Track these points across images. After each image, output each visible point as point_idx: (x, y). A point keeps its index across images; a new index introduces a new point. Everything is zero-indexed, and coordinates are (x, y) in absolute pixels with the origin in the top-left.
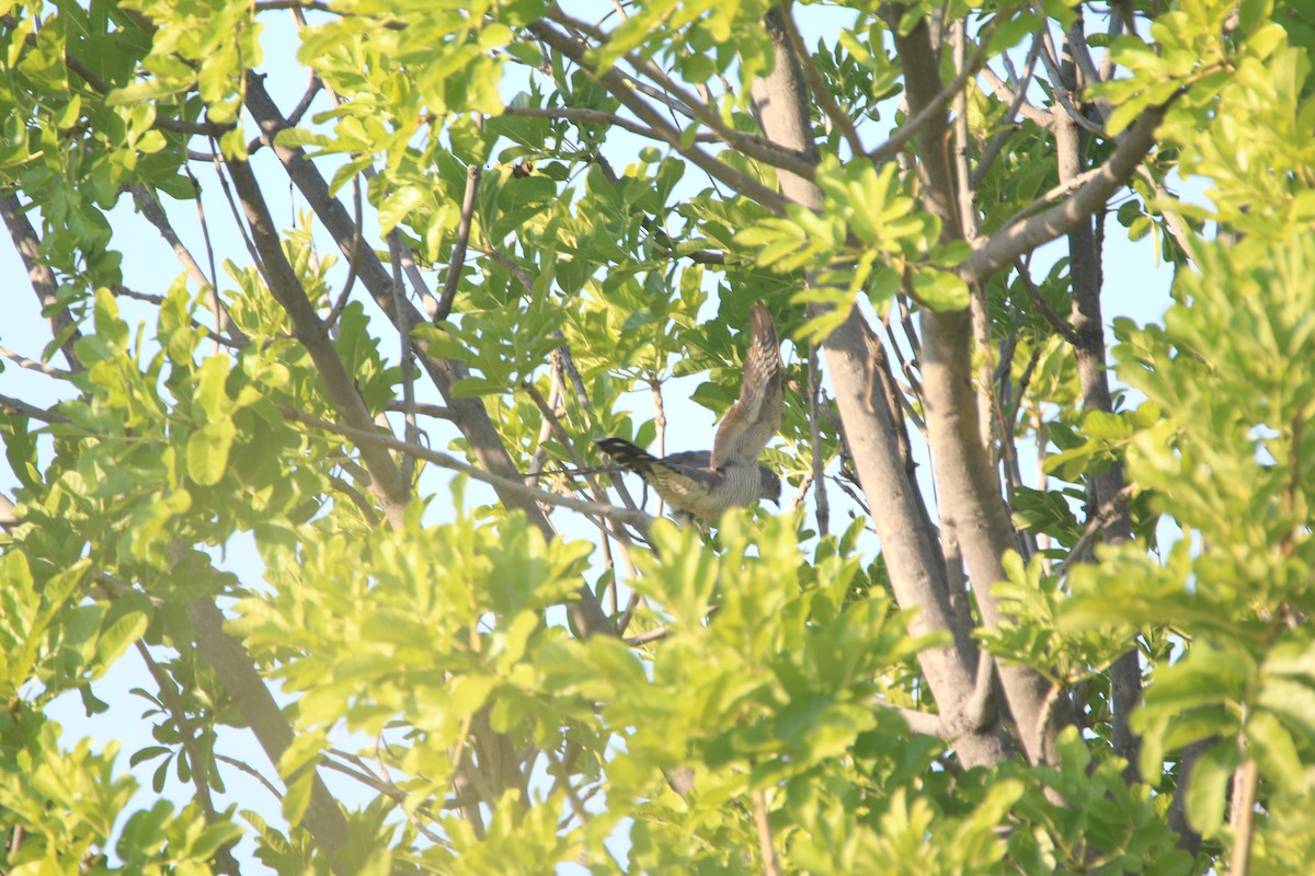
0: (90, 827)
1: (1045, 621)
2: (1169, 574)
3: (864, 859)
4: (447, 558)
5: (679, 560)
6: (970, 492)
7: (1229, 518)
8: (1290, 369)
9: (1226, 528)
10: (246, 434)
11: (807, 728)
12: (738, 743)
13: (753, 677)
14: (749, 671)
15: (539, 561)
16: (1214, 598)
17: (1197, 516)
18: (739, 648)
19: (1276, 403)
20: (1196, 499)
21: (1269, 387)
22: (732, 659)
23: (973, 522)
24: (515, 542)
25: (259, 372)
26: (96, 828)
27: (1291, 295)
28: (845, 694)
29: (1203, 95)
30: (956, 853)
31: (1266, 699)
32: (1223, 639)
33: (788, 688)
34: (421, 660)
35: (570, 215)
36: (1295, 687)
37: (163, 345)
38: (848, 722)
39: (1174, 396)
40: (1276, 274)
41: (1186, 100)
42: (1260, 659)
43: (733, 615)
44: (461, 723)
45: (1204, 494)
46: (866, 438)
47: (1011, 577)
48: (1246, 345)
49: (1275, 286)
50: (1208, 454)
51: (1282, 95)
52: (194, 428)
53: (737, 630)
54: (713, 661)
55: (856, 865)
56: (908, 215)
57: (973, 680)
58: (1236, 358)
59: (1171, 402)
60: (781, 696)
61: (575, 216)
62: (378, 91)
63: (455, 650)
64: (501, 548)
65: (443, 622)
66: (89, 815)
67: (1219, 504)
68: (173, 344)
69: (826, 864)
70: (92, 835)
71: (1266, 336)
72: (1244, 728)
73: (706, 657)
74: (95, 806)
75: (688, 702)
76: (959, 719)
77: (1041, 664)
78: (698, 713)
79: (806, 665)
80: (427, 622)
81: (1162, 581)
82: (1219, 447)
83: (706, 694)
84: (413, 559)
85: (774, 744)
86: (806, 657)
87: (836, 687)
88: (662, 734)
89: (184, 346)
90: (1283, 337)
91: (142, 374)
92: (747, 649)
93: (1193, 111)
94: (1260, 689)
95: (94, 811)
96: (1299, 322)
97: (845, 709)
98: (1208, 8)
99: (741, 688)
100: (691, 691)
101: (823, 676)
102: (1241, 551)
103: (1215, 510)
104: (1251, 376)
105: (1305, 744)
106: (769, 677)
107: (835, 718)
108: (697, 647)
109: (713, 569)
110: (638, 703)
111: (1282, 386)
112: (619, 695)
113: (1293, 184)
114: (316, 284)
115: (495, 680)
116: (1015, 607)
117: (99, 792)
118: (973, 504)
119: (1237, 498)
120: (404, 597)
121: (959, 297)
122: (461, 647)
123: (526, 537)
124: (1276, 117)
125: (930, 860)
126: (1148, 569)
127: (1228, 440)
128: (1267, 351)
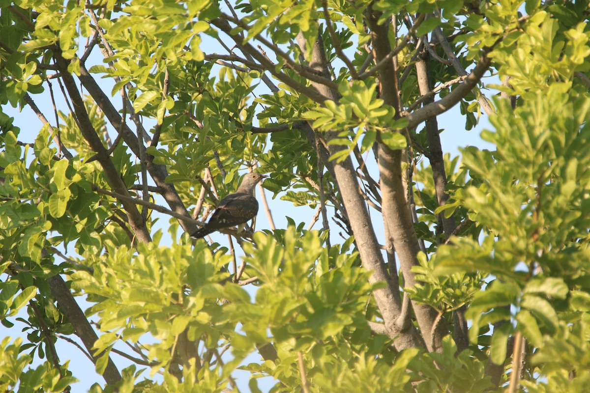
0: (8, 377)
1: (436, 284)
2: (483, 249)
3: (346, 382)
4: (168, 263)
5: (266, 248)
6: (400, 226)
7: (509, 223)
8: (537, 155)
9: (508, 228)
10: (75, 196)
11: (322, 323)
12: (291, 329)
13: (298, 301)
14: (296, 298)
15: (210, 264)
16: (503, 259)
17: (495, 223)
18: (292, 288)
19: (530, 171)
20: (495, 215)
21: (527, 163)
22: (288, 292)
23: (402, 239)
24: (198, 255)
25: (80, 168)
26: (11, 378)
27: (538, 123)
28: (339, 309)
29: (509, 42)
30: (388, 380)
31: (525, 304)
32: (506, 278)
33: (314, 307)
34: (157, 309)
35: (213, 90)
36: (538, 299)
37: (36, 156)
38: (340, 320)
39: (485, 168)
40: (531, 113)
41: (502, 43)
42: (522, 287)
43: (289, 272)
44: (175, 337)
45: (498, 213)
46: (352, 200)
47: (421, 264)
48: (518, 145)
49: (530, 119)
50: (501, 195)
51: (546, 40)
52: (50, 194)
53: (290, 279)
54: (280, 294)
55: (342, 385)
56: (380, 107)
57: (400, 309)
58: (513, 151)
59: (484, 171)
60: (311, 310)
61: (216, 90)
62: (134, 48)
63: (172, 304)
64: (193, 257)
65: (166, 290)
66: (8, 372)
67: (504, 217)
68: (41, 155)
69: (329, 384)
70: (9, 381)
71: (527, 140)
72: (515, 317)
73: (277, 292)
74: (11, 368)
75: (268, 311)
76: (394, 326)
77: (434, 304)
78: (273, 316)
79: (322, 297)
80: (159, 291)
81: (479, 252)
82: (505, 192)
83: (276, 308)
84: (153, 262)
85: (307, 330)
86: (322, 292)
87: (335, 306)
88: (256, 325)
89: (46, 157)
90: (534, 141)
91: (27, 170)
92: (295, 289)
93: (505, 49)
94: (523, 300)
95: (10, 370)
96: (541, 134)
97: (339, 315)
98: (512, 3)
99: (292, 306)
100: (269, 306)
101: (329, 301)
102: (514, 239)
103: (503, 220)
104: (519, 158)
105: (543, 325)
106: (305, 301)
107: (335, 319)
108: (273, 288)
109: (281, 253)
110: (246, 312)
111: (534, 163)
112: (237, 309)
113: (549, 81)
114: (100, 121)
115: (190, 319)
116: (422, 278)
117: (13, 362)
118: (402, 231)
119: (513, 215)
120: (149, 280)
121: (402, 143)
122: (175, 302)
123: (203, 253)
124: (543, 49)
125: (375, 383)
126: (473, 247)
127: (509, 188)
128: (527, 147)
